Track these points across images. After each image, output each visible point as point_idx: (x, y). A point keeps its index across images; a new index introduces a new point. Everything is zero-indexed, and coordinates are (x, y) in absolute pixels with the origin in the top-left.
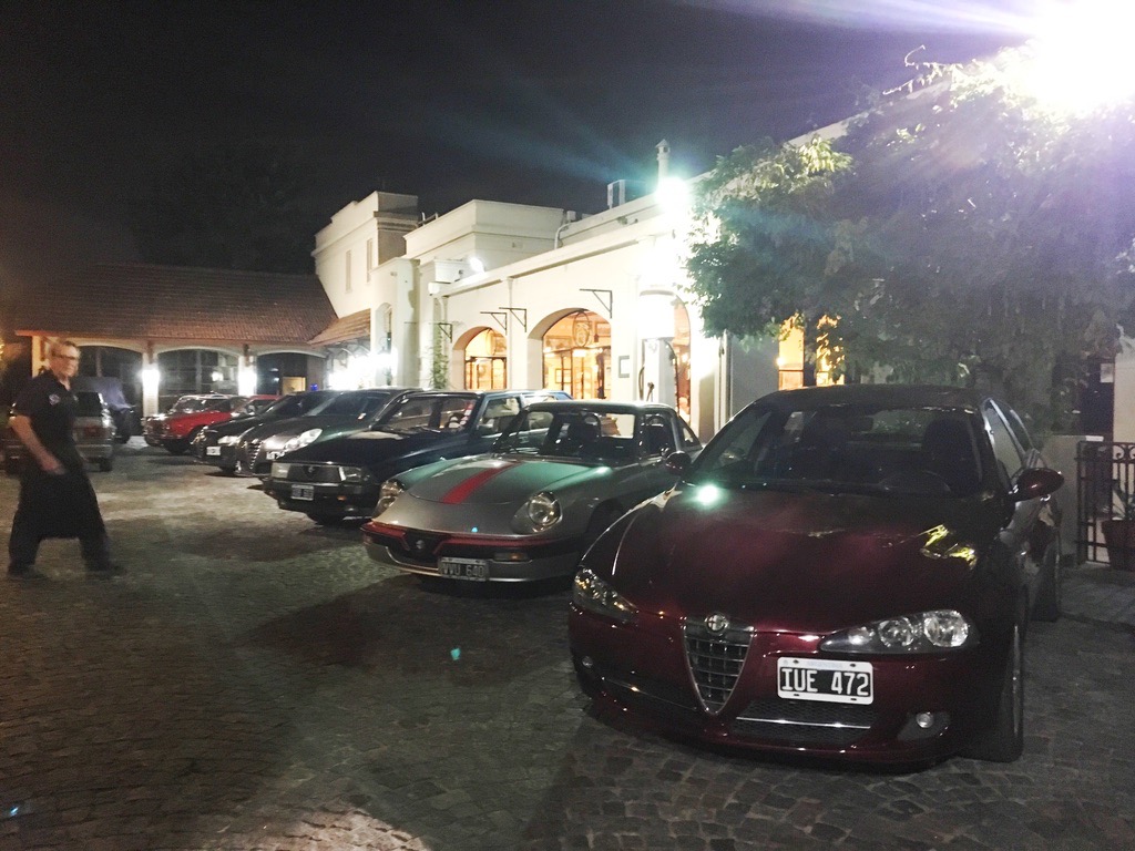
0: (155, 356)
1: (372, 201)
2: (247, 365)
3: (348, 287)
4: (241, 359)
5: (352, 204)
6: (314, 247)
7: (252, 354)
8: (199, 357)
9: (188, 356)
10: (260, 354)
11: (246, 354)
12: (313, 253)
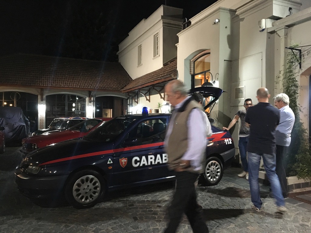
0: (44, 97)
1: (160, 11)
2: (90, 102)
3: (139, 63)
4: (87, 99)
5: (143, 21)
6: (118, 50)
7: (92, 96)
8: (67, 98)
9: (61, 97)
10: (96, 97)
11: (90, 96)
12: (117, 53)
